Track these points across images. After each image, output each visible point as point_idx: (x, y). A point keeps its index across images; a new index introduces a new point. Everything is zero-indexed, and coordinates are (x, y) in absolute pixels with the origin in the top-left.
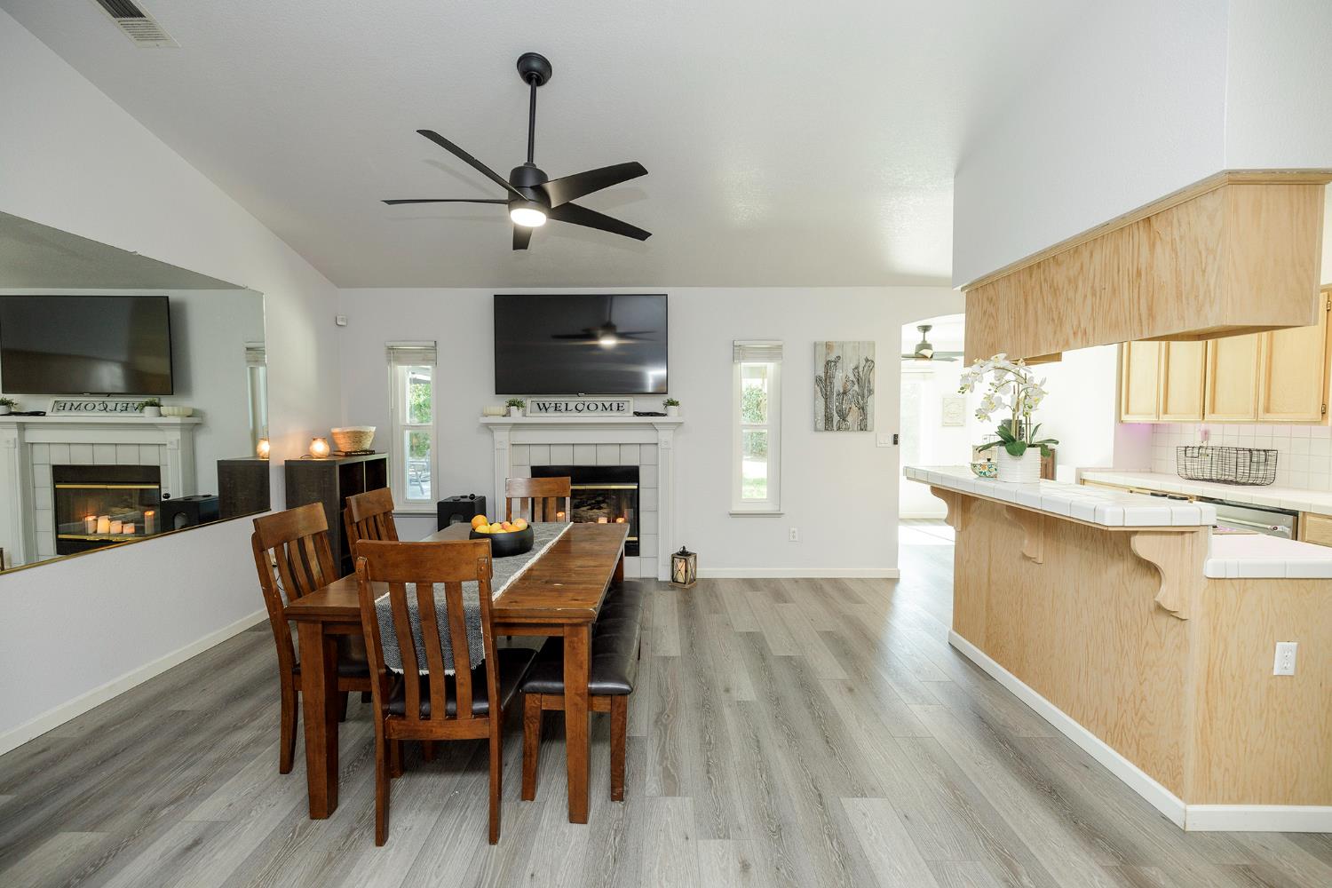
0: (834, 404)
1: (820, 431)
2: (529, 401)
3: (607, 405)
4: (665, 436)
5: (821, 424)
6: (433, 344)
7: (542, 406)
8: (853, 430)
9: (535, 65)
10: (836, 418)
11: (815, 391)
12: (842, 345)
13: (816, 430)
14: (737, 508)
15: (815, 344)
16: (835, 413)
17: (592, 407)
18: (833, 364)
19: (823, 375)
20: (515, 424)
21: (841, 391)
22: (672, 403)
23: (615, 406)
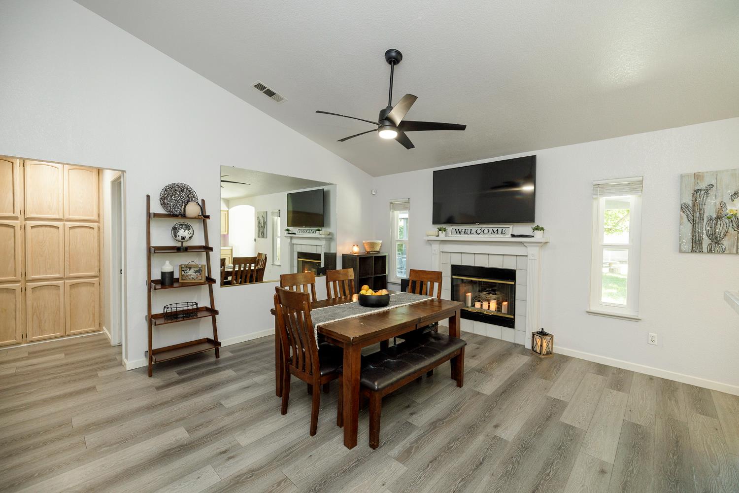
0: (705, 228)
1: (685, 252)
2: (450, 228)
3: (495, 230)
4: (532, 251)
5: (687, 246)
6: (407, 199)
7: (457, 230)
8: (730, 253)
9: (393, 54)
10: (706, 241)
11: (681, 218)
12: (716, 174)
13: (681, 251)
14: (594, 309)
15: (681, 176)
16: (705, 236)
17: (486, 231)
18: (703, 192)
19: (690, 202)
20: (442, 241)
21: (714, 216)
22: (537, 228)
23: (500, 231)
